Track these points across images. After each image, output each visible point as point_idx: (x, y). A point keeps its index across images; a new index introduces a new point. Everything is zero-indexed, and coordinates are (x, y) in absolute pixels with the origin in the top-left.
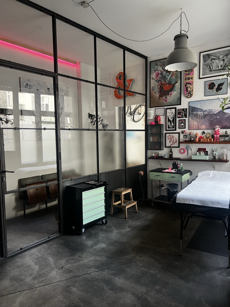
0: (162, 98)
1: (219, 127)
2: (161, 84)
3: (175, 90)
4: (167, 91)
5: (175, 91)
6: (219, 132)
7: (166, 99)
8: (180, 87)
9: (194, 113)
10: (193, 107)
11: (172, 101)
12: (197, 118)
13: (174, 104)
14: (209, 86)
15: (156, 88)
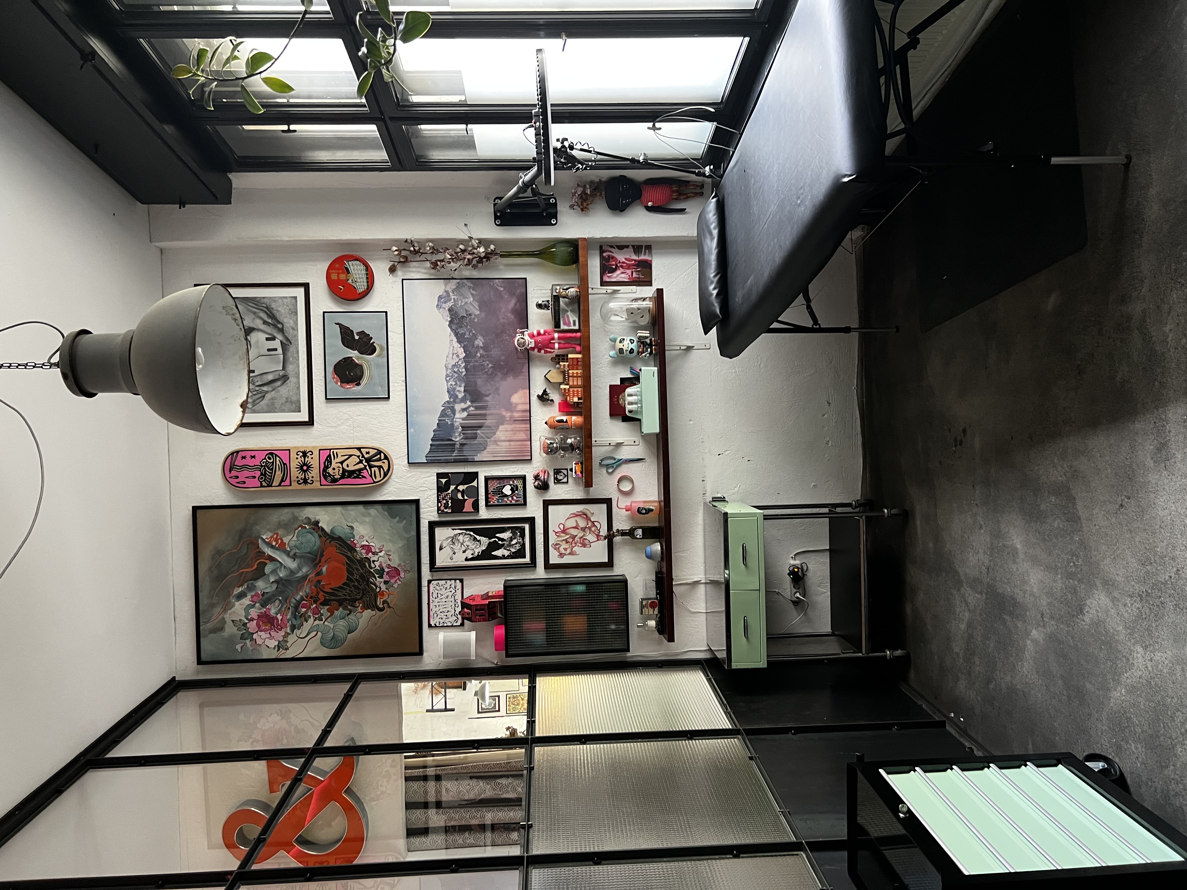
0: (382, 594)
1: (523, 333)
2: (315, 602)
3: (348, 530)
4: (348, 570)
5: (352, 528)
6: (542, 332)
7: (386, 570)
8: (338, 509)
9: (457, 438)
10: (431, 445)
11: (400, 544)
12: (480, 427)
13: (414, 533)
14: (348, 382)
15: (332, 626)
